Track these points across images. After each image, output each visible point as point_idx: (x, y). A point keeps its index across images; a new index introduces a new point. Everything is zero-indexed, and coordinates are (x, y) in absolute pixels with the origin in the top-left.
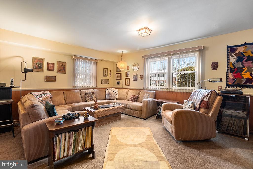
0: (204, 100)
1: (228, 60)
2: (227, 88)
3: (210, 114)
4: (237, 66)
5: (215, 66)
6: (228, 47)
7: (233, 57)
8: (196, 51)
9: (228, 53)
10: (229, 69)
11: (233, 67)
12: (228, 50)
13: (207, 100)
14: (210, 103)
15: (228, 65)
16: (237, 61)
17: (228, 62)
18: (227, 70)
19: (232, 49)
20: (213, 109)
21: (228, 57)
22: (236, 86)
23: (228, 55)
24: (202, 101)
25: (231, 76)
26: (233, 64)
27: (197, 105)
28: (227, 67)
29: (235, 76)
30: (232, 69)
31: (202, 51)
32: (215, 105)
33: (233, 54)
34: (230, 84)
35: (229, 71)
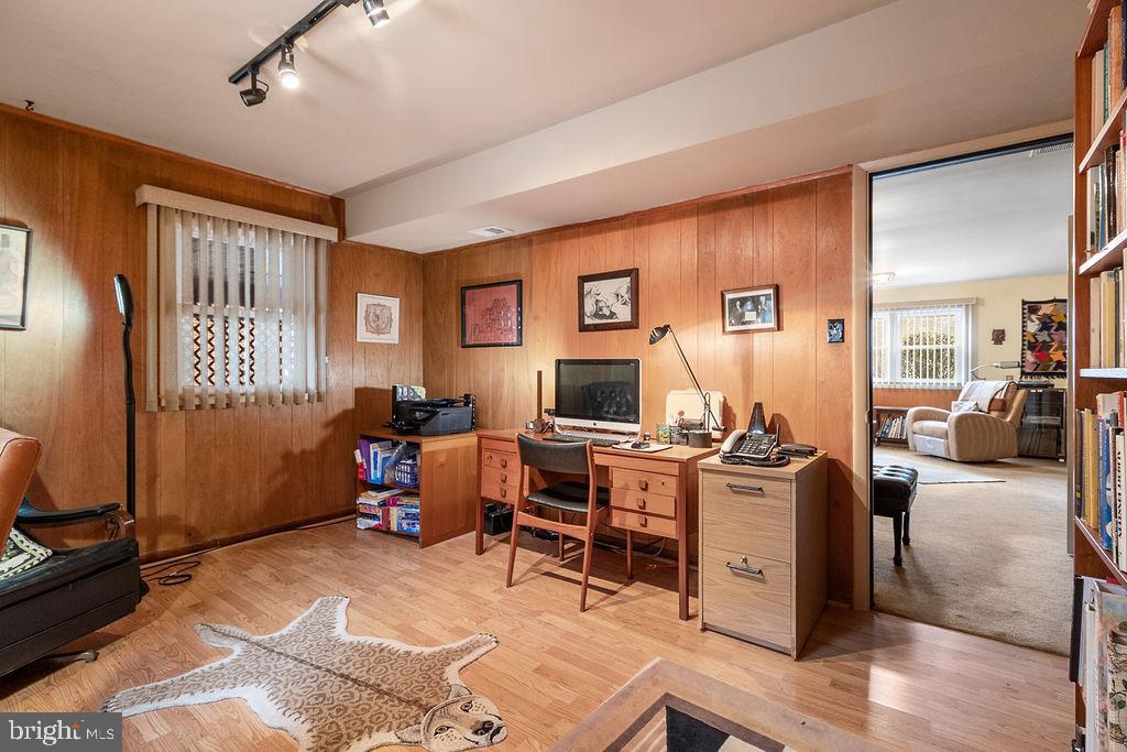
0: (997, 397)
1: (1023, 326)
2: (1023, 379)
3: (1008, 419)
4: (1040, 339)
5: (999, 337)
6: (1024, 303)
7: (1033, 321)
8: (960, 306)
9: (1023, 313)
10: (1026, 343)
11: (1033, 341)
12: (1023, 309)
13: (1002, 397)
14: (1008, 403)
15: (1024, 336)
16: (1041, 330)
17: (1024, 331)
18: (1023, 345)
19: (1031, 308)
20: (1013, 411)
21: (1024, 322)
22: (1039, 375)
23: (1024, 318)
24: (993, 399)
25: (1030, 357)
26: (1034, 335)
27: (984, 405)
28: (1023, 340)
29: (1037, 357)
30: (1032, 345)
31: (973, 306)
32: (1015, 405)
33: (1033, 317)
34: (1028, 371)
35: (1025, 347)
